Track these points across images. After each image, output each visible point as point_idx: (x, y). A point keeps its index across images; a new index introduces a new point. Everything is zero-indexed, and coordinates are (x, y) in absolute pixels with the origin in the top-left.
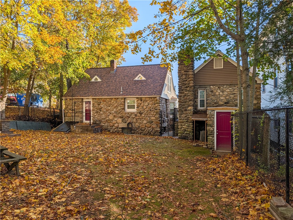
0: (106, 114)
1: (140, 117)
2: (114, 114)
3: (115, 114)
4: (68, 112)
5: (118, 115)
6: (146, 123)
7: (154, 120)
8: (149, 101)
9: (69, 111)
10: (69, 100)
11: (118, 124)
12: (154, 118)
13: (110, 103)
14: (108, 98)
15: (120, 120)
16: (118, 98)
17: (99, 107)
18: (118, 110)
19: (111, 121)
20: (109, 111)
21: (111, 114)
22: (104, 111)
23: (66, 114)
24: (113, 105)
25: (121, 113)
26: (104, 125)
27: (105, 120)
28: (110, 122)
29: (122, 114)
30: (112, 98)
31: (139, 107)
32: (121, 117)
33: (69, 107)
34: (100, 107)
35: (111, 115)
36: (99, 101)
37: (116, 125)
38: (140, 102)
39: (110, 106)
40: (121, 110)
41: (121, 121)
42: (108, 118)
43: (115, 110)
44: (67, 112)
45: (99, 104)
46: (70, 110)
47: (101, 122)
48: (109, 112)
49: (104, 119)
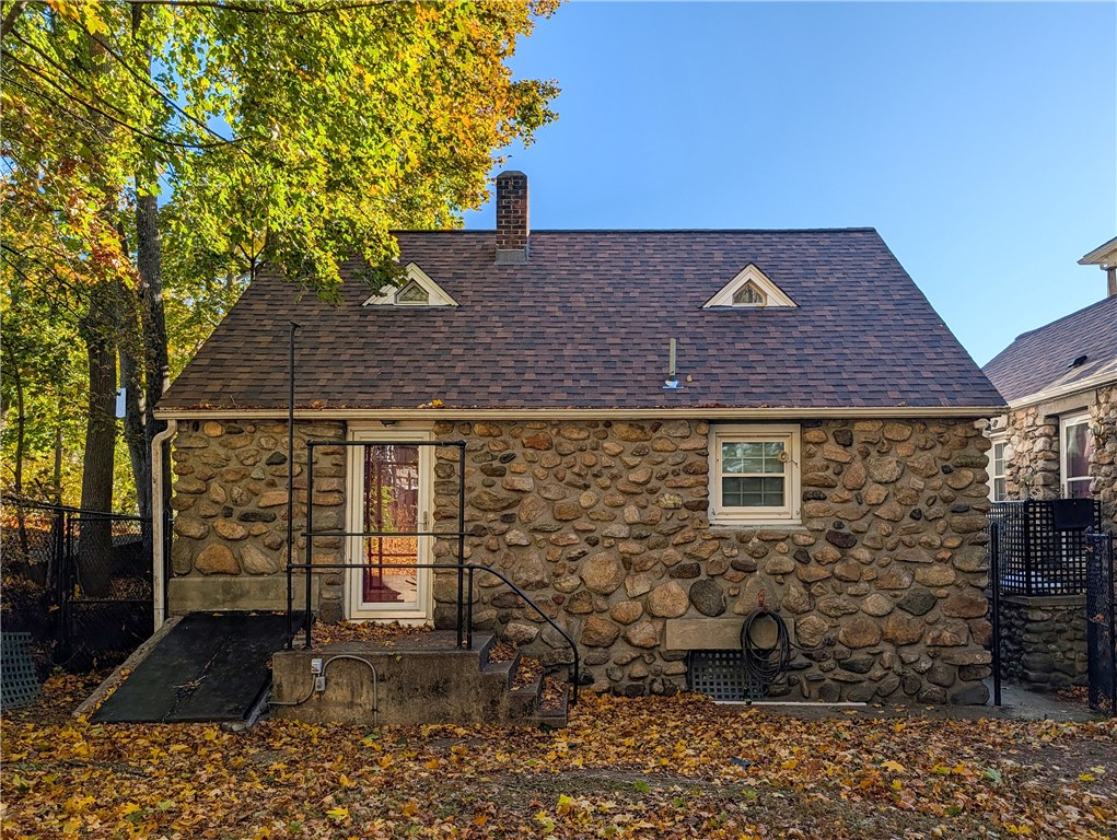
0: (555, 544)
1: (839, 569)
2: (622, 547)
3: (634, 547)
4: (201, 538)
5: (655, 554)
6: (887, 608)
7: (943, 592)
8: (902, 450)
9: (219, 523)
10: (217, 431)
11: (659, 626)
12: (950, 575)
13: (589, 459)
14: (574, 422)
15: (673, 593)
16: (657, 424)
17: (498, 490)
18: (654, 512)
19: (601, 603)
20: (582, 524)
21: (594, 543)
22: (536, 524)
23: (186, 554)
24: (614, 478)
25: (678, 539)
26: (533, 630)
27: (549, 594)
28: (586, 608)
29: (688, 549)
30: (608, 423)
31: (826, 492)
32: (680, 572)
33: (217, 491)
34: (504, 494)
35: (600, 555)
36: (496, 447)
37: (643, 632)
38: (832, 450)
39: (586, 487)
40: (685, 513)
41: (685, 602)
42: (573, 581)
43: (631, 513)
44: (195, 530)
45: (496, 464)
46: (228, 514)
47: (516, 613)
48: (577, 531)
49: (541, 585)
